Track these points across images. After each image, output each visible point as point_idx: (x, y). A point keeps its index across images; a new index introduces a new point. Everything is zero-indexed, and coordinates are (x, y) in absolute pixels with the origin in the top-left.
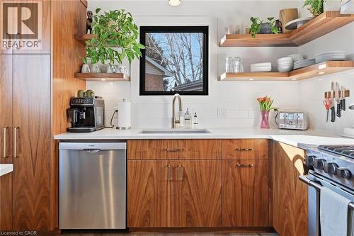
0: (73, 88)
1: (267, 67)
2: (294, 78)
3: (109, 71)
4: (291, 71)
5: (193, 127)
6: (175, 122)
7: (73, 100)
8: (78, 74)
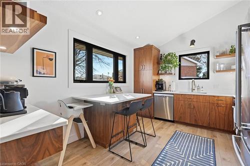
0: (156, 78)
3: (168, 72)
5: (201, 91)
6: (193, 90)
7: (157, 82)
8: (158, 74)
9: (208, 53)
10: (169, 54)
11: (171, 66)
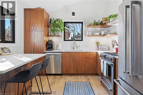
0: (46, 39)
1: (98, 34)
2: (106, 37)
3: (56, 34)
4: (104, 35)
5: (79, 49)
6: (74, 48)
7: (47, 42)
8: (48, 35)
9: (82, 23)
10: (57, 20)
11: (59, 30)
